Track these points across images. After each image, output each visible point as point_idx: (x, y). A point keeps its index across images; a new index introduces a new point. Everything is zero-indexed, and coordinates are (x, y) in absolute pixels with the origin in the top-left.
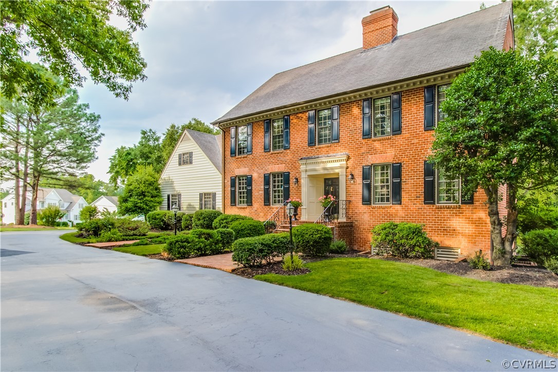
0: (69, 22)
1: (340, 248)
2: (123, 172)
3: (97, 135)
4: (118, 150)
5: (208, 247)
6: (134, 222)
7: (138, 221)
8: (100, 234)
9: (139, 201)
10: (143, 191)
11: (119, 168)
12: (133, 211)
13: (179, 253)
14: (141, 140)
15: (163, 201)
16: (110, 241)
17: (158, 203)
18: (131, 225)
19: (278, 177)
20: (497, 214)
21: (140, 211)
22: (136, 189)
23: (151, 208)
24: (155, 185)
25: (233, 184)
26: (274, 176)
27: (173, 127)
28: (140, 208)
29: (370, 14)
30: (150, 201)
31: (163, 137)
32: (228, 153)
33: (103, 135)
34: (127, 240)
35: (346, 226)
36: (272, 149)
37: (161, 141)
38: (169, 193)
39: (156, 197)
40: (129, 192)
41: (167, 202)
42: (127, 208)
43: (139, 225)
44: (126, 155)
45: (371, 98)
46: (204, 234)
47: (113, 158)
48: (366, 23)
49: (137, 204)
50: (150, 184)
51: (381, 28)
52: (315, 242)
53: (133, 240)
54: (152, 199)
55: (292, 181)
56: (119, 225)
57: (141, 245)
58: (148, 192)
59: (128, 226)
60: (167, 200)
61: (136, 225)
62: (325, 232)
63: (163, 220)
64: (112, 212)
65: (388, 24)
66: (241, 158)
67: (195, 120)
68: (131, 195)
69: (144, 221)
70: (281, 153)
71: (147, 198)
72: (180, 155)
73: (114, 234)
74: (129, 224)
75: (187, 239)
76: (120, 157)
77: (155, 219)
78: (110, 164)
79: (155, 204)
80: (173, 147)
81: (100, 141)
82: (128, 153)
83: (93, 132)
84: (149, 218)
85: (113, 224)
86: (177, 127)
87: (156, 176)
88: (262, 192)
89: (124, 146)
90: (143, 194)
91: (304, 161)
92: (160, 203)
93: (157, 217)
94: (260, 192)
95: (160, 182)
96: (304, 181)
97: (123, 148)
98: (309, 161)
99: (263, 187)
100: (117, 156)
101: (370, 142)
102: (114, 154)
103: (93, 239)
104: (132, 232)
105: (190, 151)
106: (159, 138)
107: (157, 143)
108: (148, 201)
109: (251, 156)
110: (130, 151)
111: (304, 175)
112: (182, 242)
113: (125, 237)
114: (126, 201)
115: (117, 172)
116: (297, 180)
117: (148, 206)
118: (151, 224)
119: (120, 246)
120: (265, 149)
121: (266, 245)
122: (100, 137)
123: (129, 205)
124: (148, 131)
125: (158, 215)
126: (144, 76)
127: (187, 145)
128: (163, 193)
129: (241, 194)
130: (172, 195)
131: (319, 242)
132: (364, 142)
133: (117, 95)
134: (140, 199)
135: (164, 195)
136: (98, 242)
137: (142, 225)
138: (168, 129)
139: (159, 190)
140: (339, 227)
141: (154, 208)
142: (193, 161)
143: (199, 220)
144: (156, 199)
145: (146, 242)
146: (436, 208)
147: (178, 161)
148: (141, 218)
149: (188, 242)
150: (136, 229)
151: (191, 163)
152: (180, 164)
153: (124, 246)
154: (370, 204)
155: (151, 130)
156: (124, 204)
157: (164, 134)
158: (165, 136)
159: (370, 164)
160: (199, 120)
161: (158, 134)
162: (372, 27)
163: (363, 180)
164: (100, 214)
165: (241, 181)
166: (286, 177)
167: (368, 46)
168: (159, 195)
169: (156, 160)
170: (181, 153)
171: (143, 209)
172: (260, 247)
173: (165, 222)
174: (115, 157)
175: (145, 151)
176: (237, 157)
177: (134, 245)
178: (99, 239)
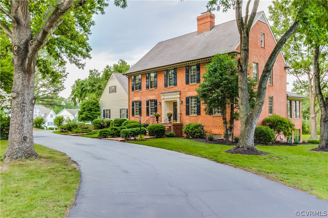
0: (63, 43)
1: (171, 135)
2: (79, 95)
3: (65, 74)
4: (76, 81)
5: (115, 134)
6: (87, 125)
7: (88, 124)
8: (72, 130)
9: (89, 114)
10: (91, 108)
11: (77, 93)
12: (86, 119)
13: (104, 136)
14: (89, 75)
15: (101, 113)
16: (76, 133)
17: (98, 114)
18: (85, 126)
19: (153, 102)
20: (226, 119)
21: (89, 119)
22: (87, 107)
23: (95, 117)
24: (97, 104)
25: (133, 105)
26: (151, 101)
27: (107, 67)
28: (89, 117)
29: (201, 15)
30: (94, 114)
31: (102, 74)
32: (131, 89)
33: (68, 73)
34: (83, 133)
35: (178, 125)
36: (150, 88)
37: (101, 76)
38: (104, 109)
39: (97, 111)
40: (83, 109)
41: (103, 114)
42: (82, 117)
43: (88, 126)
44: (81, 85)
45: (189, 66)
46: (114, 128)
47: (73, 86)
48: (199, 19)
49: (87, 115)
50: (94, 104)
51: (205, 23)
52: (156, 131)
53: (86, 133)
54: (95, 112)
55: (158, 103)
56: (80, 126)
57: (90, 134)
58: (93, 109)
59: (84, 127)
60: (103, 112)
61: (87, 127)
62: (161, 127)
63: (101, 124)
64: (72, 120)
65: (208, 21)
66: (136, 92)
67: (121, 60)
68: (84, 111)
69: (91, 124)
70: (154, 90)
71: (92, 112)
72: (110, 87)
73: (78, 130)
74: (84, 126)
75: (107, 130)
76: (78, 85)
77: (97, 123)
78: (71, 90)
79: (97, 115)
80: (108, 80)
81: (66, 77)
82: (82, 84)
83: (63, 73)
84: (93, 123)
85: (77, 126)
86: (110, 67)
87: (97, 99)
88: (146, 109)
89: (79, 79)
90: (90, 110)
91: (162, 95)
92: (99, 114)
93: (98, 122)
94: (145, 109)
95: (99, 103)
96: (163, 104)
97: (79, 80)
98: (165, 94)
99: (146, 107)
100: (75, 85)
101: (188, 86)
102: (74, 84)
103: (69, 132)
104: (85, 130)
105: (115, 85)
106: (100, 74)
107: (98, 77)
108: (93, 113)
109: (141, 91)
110: (83, 83)
111: (163, 101)
112: (105, 131)
113: (82, 132)
114: (82, 114)
115: (76, 95)
116: (160, 104)
117: (93, 116)
118: (94, 126)
119: (81, 135)
120: (147, 88)
121: (133, 132)
122: (66, 75)
123: (84, 116)
124: (93, 70)
125: (98, 121)
126: (91, 57)
127: (113, 82)
128: (101, 109)
129: (137, 110)
130: (106, 110)
131: (158, 132)
132: (186, 86)
133: (80, 68)
134: (89, 113)
135: (101, 110)
136: (71, 133)
137: (90, 126)
138: (105, 69)
139: (99, 107)
140: (173, 126)
141: (96, 117)
142: (117, 91)
143: (116, 123)
144: (97, 112)
145: (91, 133)
146: (213, 117)
147: (109, 90)
148: (89, 123)
149: (107, 132)
150: (87, 128)
151: (115, 92)
152: (110, 93)
153: (83, 135)
154: (189, 115)
155: (95, 69)
156: (81, 115)
157: (102, 72)
158: (103, 73)
159: (189, 96)
160: (124, 60)
161: (99, 72)
162: (201, 22)
163: (186, 103)
164: (65, 121)
165: (137, 104)
166: (156, 102)
167: (199, 32)
168: (99, 110)
169: (98, 88)
170: (110, 86)
171: (91, 118)
172: (130, 132)
173: (102, 125)
174: (74, 85)
175: (91, 82)
176: (135, 91)
177: (87, 134)
178: (72, 132)
